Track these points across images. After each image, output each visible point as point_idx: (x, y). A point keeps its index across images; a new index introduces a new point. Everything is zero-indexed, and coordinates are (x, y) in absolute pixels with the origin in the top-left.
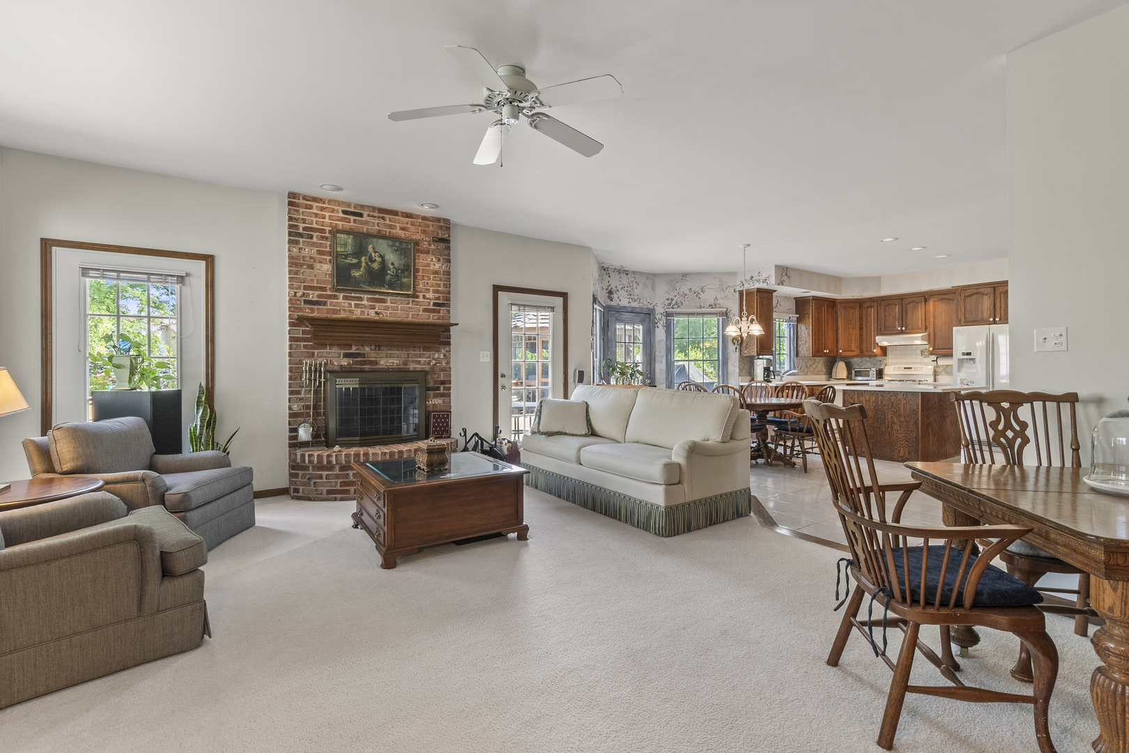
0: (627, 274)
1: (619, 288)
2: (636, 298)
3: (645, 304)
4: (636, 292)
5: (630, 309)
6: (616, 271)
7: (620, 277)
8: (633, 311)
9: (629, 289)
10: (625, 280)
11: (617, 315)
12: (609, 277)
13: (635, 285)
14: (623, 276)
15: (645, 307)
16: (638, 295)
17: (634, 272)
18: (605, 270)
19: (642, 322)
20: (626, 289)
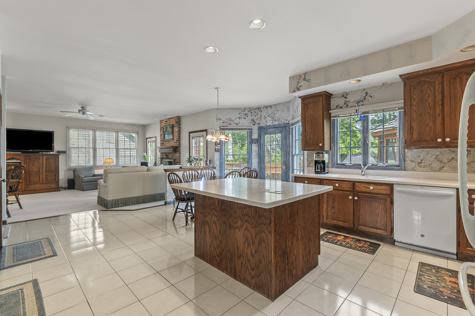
0: (271, 107)
1: (266, 116)
2: (277, 119)
3: (283, 121)
4: (277, 115)
5: (272, 126)
6: (265, 108)
7: (267, 110)
8: (274, 127)
9: (272, 115)
10: (270, 111)
11: (265, 131)
12: (261, 112)
13: (276, 112)
14: (269, 109)
15: (283, 123)
16: (278, 117)
17: (275, 105)
18: (259, 109)
19: (281, 132)
20: (270, 116)
